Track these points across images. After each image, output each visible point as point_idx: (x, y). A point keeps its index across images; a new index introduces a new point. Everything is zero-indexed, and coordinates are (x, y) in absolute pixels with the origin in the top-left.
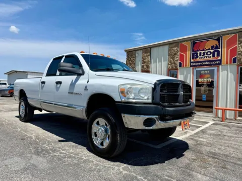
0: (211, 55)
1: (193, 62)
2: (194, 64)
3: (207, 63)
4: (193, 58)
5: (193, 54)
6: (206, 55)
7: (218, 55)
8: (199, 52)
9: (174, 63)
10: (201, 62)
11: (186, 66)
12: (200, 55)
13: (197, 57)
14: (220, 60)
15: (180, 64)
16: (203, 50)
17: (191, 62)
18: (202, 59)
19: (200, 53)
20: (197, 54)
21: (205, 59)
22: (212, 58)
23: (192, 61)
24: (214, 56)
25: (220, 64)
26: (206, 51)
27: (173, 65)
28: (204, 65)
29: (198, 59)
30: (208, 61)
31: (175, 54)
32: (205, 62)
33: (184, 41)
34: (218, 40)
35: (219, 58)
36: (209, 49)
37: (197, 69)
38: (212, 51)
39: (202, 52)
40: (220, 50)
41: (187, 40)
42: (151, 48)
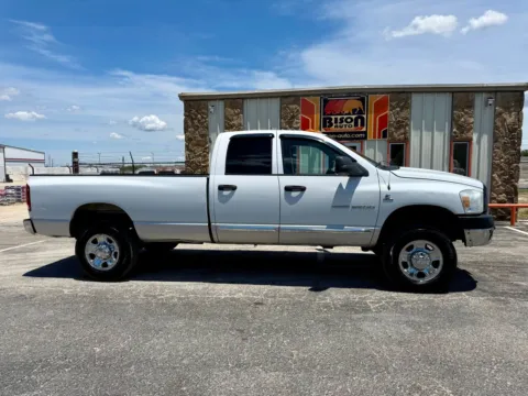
0: (353, 124)
3: (346, 136)
4: (324, 126)
5: (325, 120)
6: (344, 123)
7: (362, 125)
8: (333, 117)
10: (337, 133)
12: (336, 122)
13: (331, 125)
14: (365, 133)
16: (341, 114)
18: (338, 130)
19: (336, 119)
20: (331, 119)
21: (344, 129)
22: (353, 129)
23: (323, 130)
24: (356, 124)
25: (366, 138)
26: (345, 117)
28: (341, 139)
29: (333, 128)
30: (348, 133)
31: (293, 117)
32: (344, 133)
33: (308, 96)
34: (362, 100)
35: (364, 129)
36: (349, 114)
38: (354, 117)
39: (339, 117)
40: (365, 116)
41: (314, 95)
42: (243, 99)
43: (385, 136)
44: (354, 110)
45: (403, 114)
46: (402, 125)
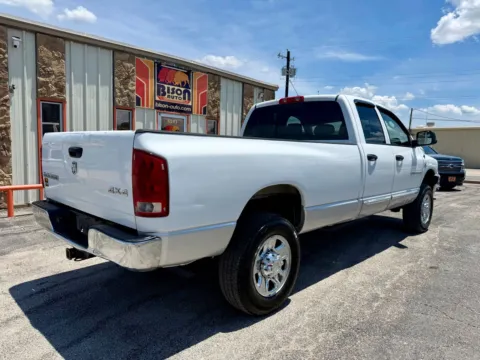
0: (182, 96)
1: (158, 102)
2: (160, 105)
3: (176, 107)
4: (159, 94)
5: (158, 87)
6: (175, 95)
7: (189, 99)
8: (166, 86)
9: (128, 95)
10: (170, 104)
11: (148, 105)
12: (168, 92)
13: (164, 94)
14: (191, 107)
15: (138, 100)
16: (172, 84)
17: (156, 101)
18: (170, 100)
19: (168, 89)
20: (164, 88)
21: (175, 101)
22: (182, 102)
23: (157, 99)
24: (184, 98)
25: (191, 112)
26: (176, 88)
27: (126, 98)
28: (173, 110)
29: (166, 98)
30: (179, 105)
31: (129, 77)
32: (175, 105)
33: (143, 57)
35: (190, 104)
36: (179, 85)
37: (163, 115)
38: (183, 89)
39: (171, 87)
40: (191, 91)
41: (148, 57)
42: (65, 39)
43: (205, 113)
44: (183, 83)
45: (217, 95)
46: (215, 104)
